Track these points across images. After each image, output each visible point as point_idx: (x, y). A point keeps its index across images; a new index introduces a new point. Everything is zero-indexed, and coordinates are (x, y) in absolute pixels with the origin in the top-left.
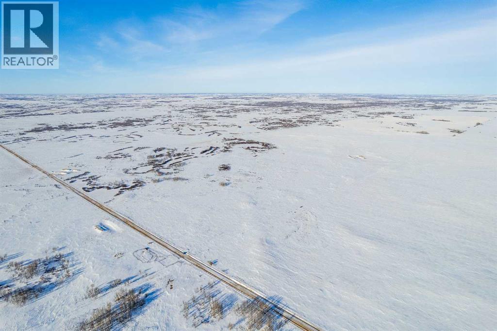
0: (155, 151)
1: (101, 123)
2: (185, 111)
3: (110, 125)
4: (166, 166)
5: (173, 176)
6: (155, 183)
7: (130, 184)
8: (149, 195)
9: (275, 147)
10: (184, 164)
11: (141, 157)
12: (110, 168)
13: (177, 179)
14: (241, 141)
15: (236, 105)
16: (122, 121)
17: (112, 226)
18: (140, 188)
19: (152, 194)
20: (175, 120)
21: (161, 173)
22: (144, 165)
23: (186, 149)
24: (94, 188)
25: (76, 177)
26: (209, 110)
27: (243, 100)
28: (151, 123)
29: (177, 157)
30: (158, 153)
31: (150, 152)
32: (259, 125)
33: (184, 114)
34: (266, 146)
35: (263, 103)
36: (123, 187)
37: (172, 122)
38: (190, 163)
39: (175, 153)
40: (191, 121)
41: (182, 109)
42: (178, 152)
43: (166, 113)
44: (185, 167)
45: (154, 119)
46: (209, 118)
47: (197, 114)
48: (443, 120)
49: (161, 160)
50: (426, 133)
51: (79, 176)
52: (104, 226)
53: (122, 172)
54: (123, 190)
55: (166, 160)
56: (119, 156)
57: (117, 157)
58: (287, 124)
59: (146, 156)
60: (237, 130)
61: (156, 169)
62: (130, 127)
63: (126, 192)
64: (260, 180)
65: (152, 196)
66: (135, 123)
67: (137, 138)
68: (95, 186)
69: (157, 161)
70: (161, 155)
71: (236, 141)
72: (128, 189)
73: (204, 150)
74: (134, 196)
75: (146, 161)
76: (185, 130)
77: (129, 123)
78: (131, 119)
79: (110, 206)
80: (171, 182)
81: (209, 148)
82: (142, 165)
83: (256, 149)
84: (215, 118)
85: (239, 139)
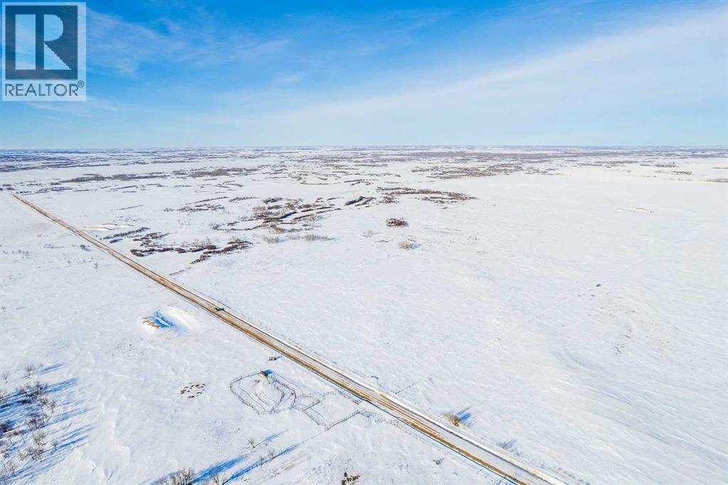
0: (267, 202)
1: (177, 173)
2: (306, 161)
3: (192, 174)
4: (288, 220)
5: (302, 234)
6: (272, 244)
7: (223, 245)
8: (260, 262)
9: (473, 198)
10: (320, 218)
11: (242, 210)
12: (187, 223)
14: (409, 191)
15: (382, 155)
16: (211, 170)
18: (243, 250)
19: (266, 260)
20: (290, 170)
21: (279, 229)
22: (247, 219)
23: (318, 199)
24: (153, 250)
25: (122, 235)
26: (341, 160)
27: (388, 151)
28: (256, 172)
29: (306, 209)
30: (271, 204)
31: (257, 203)
32: (429, 173)
33: (304, 164)
34: (456, 196)
35: (422, 153)
36: (209, 249)
38: (330, 216)
39: (299, 204)
40: (316, 170)
41: (300, 159)
42: (305, 203)
43: (278, 163)
44: (321, 222)
45: (260, 168)
46: (345, 167)
47: (325, 164)
49: (278, 214)
51: (130, 233)
52: (162, 319)
53: (208, 228)
54: (210, 254)
55: (287, 213)
56: (205, 207)
57: (200, 210)
59: (250, 208)
60: (397, 179)
61: (270, 224)
62: (223, 176)
63: (214, 258)
64: (475, 241)
65: (267, 263)
66: (230, 173)
67: (234, 187)
68: (156, 248)
69: (270, 213)
70: (277, 207)
71: (400, 191)
73: (351, 201)
74: (230, 264)
75: (251, 214)
76: (311, 179)
77: (221, 172)
78: (224, 168)
79: (181, 280)
80: (301, 242)
81: (357, 199)
82: (244, 219)
83: (441, 200)
84: (356, 167)
85: (404, 189)
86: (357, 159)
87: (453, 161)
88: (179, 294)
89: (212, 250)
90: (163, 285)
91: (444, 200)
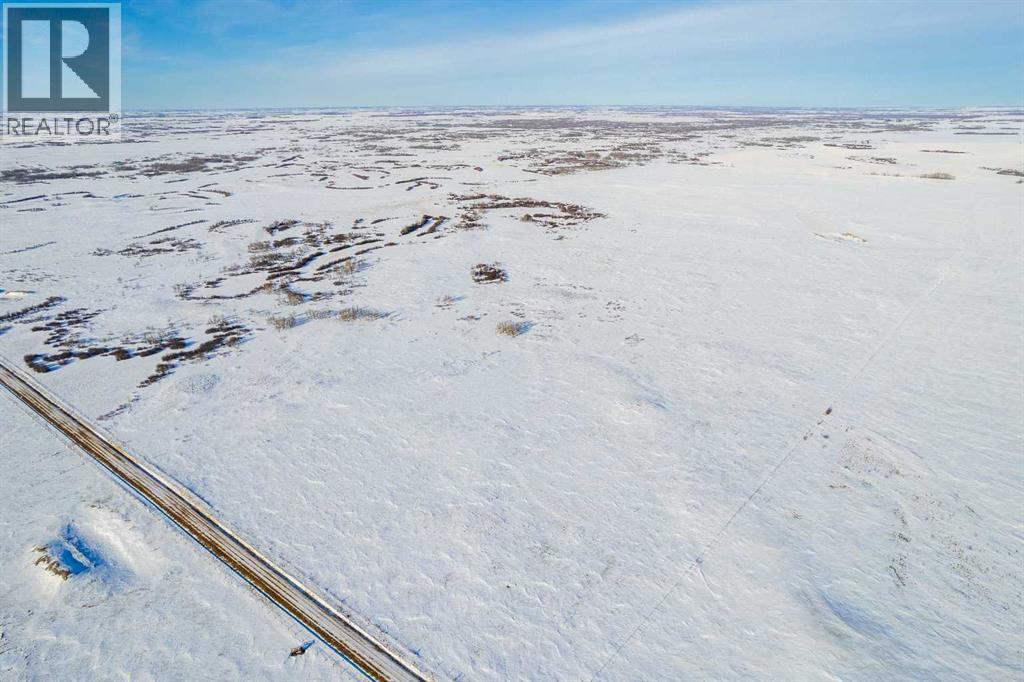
0: (271, 230)
1: (121, 166)
2: (332, 138)
3: (145, 169)
4: (309, 271)
5: (335, 304)
6: (284, 332)
7: (198, 337)
8: (265, 379)
9: (599, 215)
10: (363, 265)
11: (231, 249)
12: (134, 284)
13: (352, 315)
14: (500, 202)
15: (450, 126)
16: (179, 160)
17: (117, 542)
18: (232, 349)
19: (274, 373)
20: (309, 158)
21: (295, 294)
22: (240, 271)
23: (357, 222)
24: (70, 354)
26: (388, 136)
27: (459, 117)
28: (252, 163)
29: (338, 245)
30: (280, 236)
31: (255, 233)
32: (525, 163)
33: (330, 144)
34: (573, 211)
35: (509, 121)
36: (173, 349)
37: (307, 161)
38: (379, 260)
39: (327, 235)
40: (353, 157)
41: (322, 134)
42: (337, 231)
43: (287, 143)
44: (366, 274)
45: (259, 155)
46: (394, 152)
47: (362, 144)
48: (945, 151)
49: (291, 257)
50: (947, 177)
51: (26, 311)
52: (79, 546)
53: (172, 295)
54: (174, 362)
55: (307, 256)
56: (166, 245)
57: (158, 251)
58: (593, 162)
59: (244, 245)
60: (477, 177)
61: (278, 281)
62: (199, 173)
63: (185, 369)
64: (618, 312)
65: (276, 381)
66: (211, 165)
67: (216, 198)
68: (76, 349)
69: (278, 257)
70: (289, 242)
71: (486, 201)
72: (190, 355)
73: (410, 225)
74: (210, 384)
75: (246, 259)
76: (342, 177)
77: (195, 165)
78: (200, 156)
79: (121, 432)
80: (333, 325)
81: (420, 220)
82: (234, 271)
83: (550, 219)
84: (410, 152)
85: (491, 197)
86: (411, 135)
87: (556, 137)
88: (116, 470)
89: (178, 351)
90: (85, 447)
91: (558, 221)
